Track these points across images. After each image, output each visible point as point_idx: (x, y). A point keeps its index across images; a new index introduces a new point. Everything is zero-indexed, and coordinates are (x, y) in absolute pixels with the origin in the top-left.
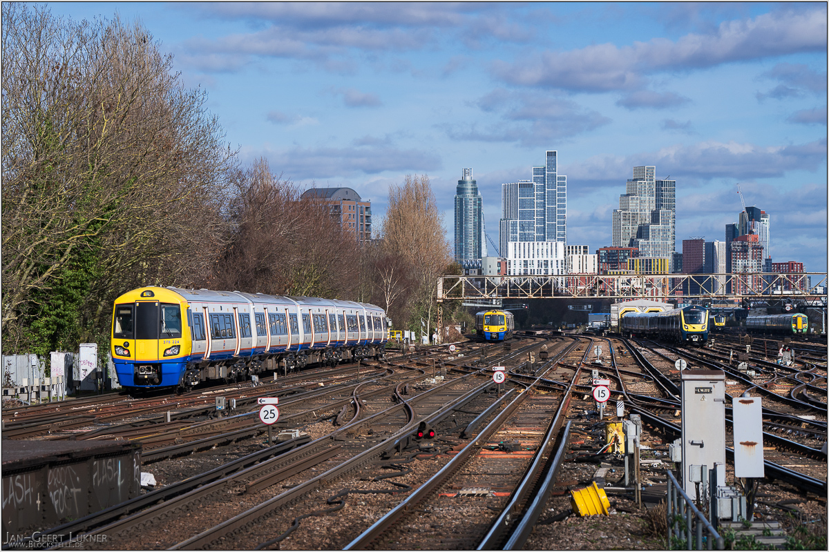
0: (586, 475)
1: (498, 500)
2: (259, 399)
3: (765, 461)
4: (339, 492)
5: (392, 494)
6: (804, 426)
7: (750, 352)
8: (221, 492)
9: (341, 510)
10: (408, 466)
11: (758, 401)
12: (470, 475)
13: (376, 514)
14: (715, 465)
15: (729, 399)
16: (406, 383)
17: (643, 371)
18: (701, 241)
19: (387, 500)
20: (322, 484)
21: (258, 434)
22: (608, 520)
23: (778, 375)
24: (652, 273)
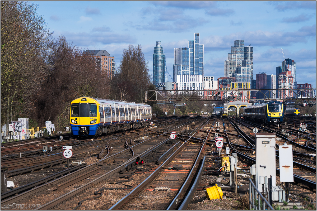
0: (212, 181)
1: (173, 192)
2: (63, 147)
3: (294, 175)
4: (100, 189)
5: (124, 190)
6: (312, 159)
7: (287, 125)
8: (45, 190)
9: (101, 197)
10: (131, 177)
11: (291, 147)
12: (160, 181)
13: (117, 199)
14: (271, 176)
15: (277, 146)
16: (130, 139)
17: (238, 134)
18: (265, 74)
19: (122, 193)
20: (92, 185)
21: (62, 163)
22: (223, 201)
23: (300, 135)
24: (243, 89)
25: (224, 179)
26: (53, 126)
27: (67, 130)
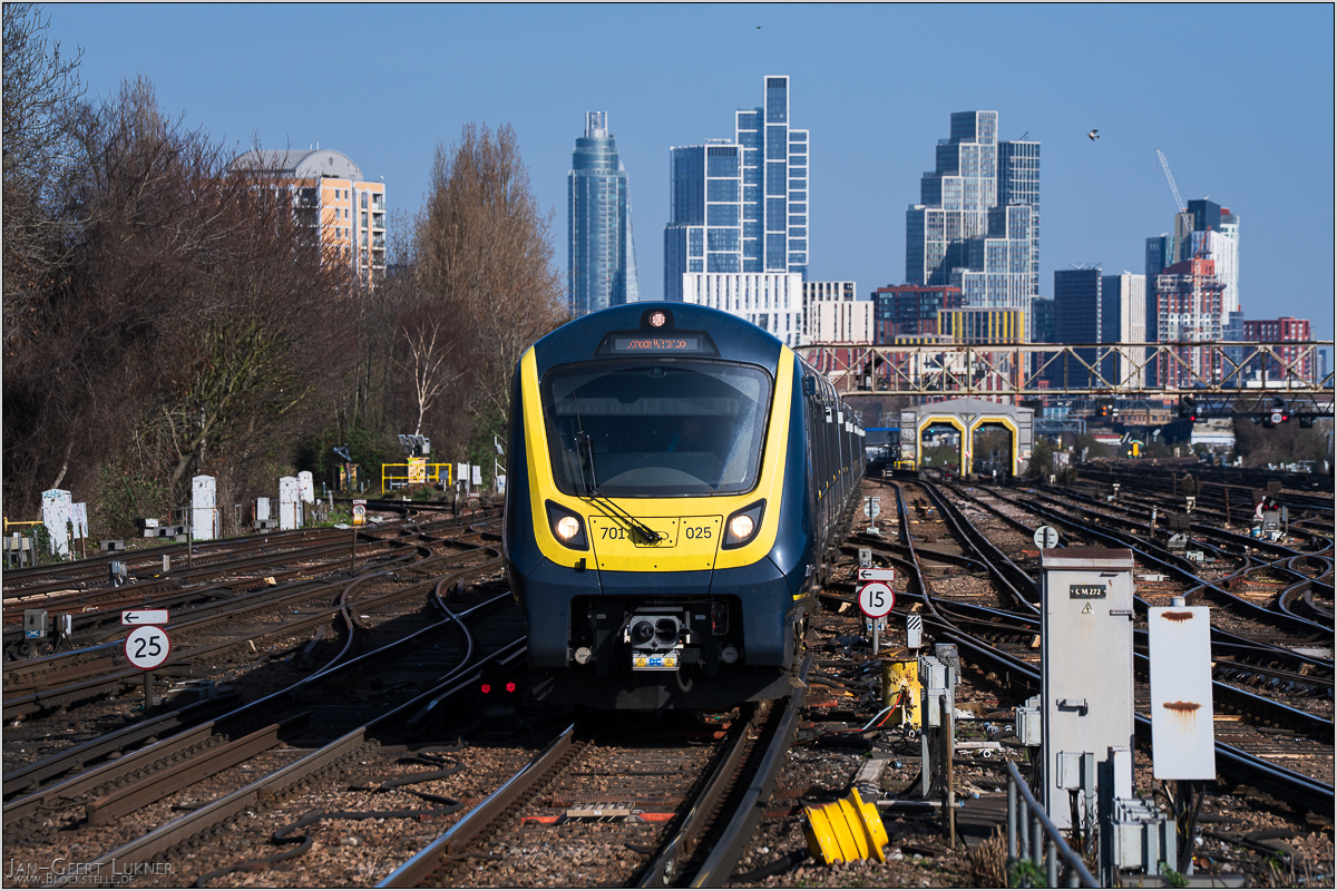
0: (839, 774)
1: (651, 830)
2: (125, 614)
3: (1216, 745)
4: (300, 818)
5: (418, 820)
6: (1304, 670)
7: (1193, 512)
8: (27, 824)
9: (304, 858)
10: (456, 757)
11: (1202, 614)
12: (591, 775)
13: (381, 864)
14: (1111, 753)
15: (1141, 609)
16: (457, 576)
17: (967, 551)
18: (1093, 273)
19: (407, 833)
20: (265, 800)
21: (121, 691)
22: (884, 871)
23: (1252, 561)
24: (990, 342)
25: (893, 765)
26: (79, 514)
27: (147, 533)
